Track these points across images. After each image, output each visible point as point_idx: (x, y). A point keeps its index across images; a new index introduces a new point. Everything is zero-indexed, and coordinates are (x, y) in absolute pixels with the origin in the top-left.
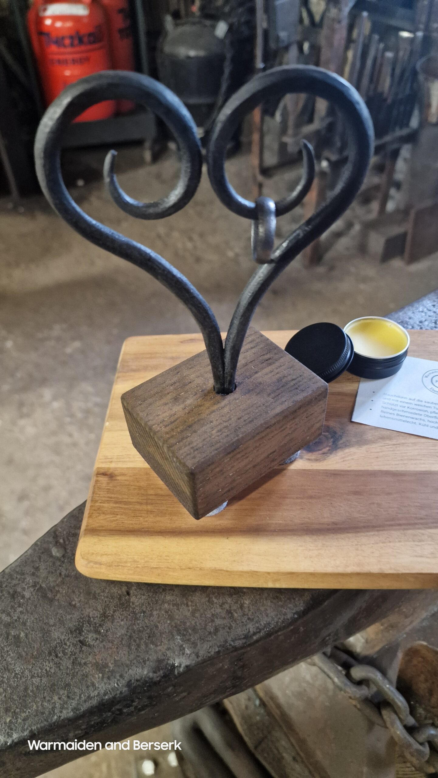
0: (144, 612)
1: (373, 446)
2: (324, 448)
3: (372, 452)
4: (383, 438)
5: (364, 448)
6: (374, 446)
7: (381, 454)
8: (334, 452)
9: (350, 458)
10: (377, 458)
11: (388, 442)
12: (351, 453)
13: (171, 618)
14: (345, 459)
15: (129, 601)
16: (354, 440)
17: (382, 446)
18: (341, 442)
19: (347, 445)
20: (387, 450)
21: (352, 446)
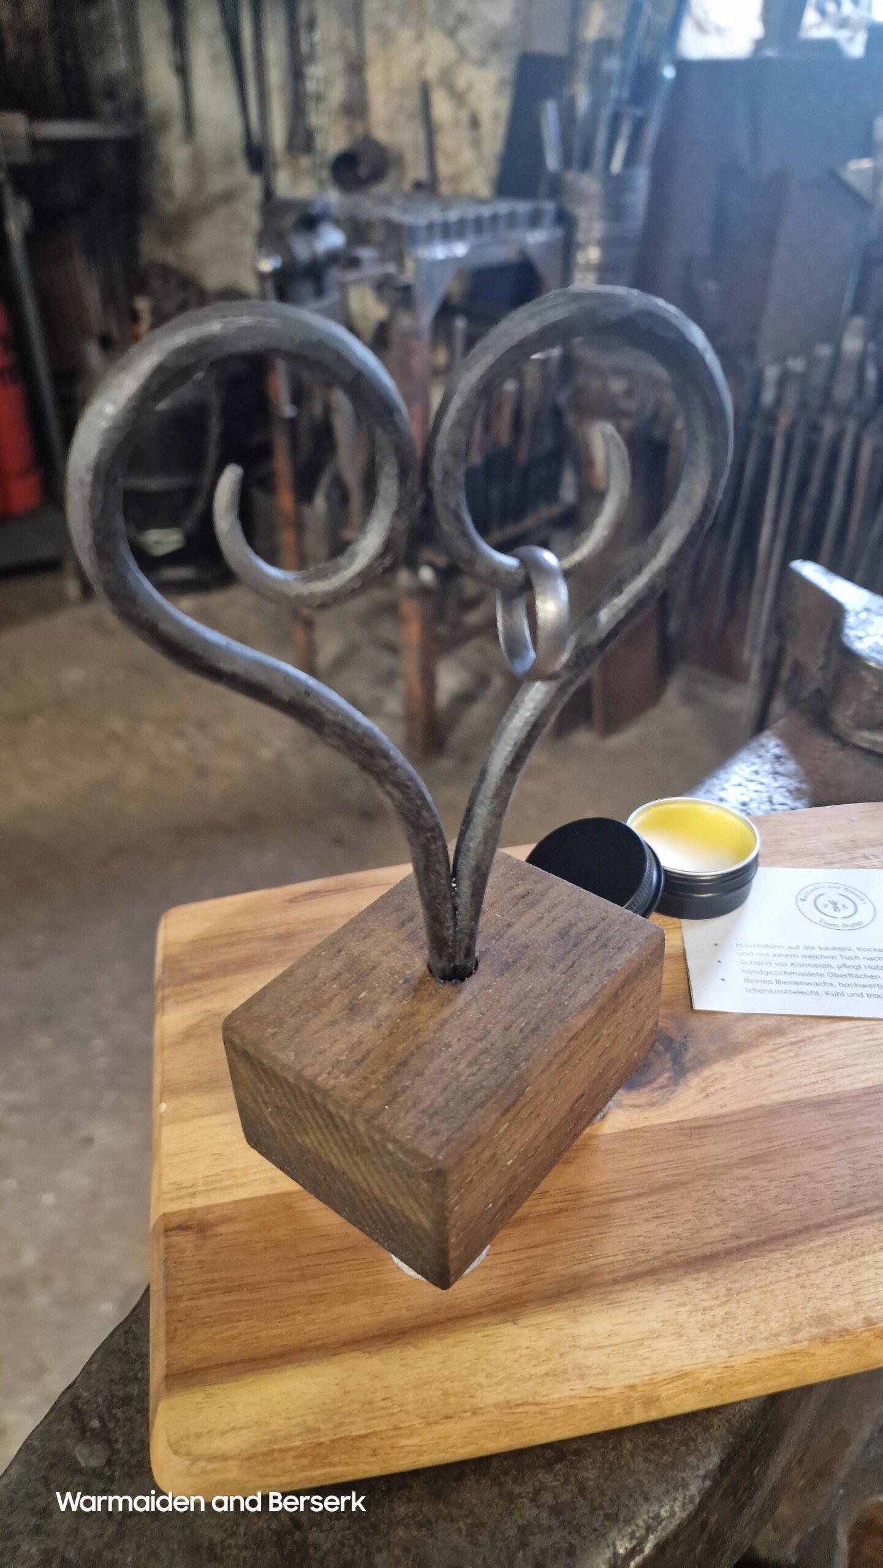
2: (660, 1075)
3: (756, 1067)
4: (768, 1034)
5: (738, 1061)
6: (754, 1053)
7: (775, 1067)
8: (682, 1080)
9: (717, 1087)
10: (771, 1076)
11: (779, 1040)
12: (717, 1076)
14: (708, 1091)
16: (712, 1047)
17: (771, 1051)
18: (688, 1056)
19: (702, 1062)
20: (782, 1056)
21: (715, 1062)
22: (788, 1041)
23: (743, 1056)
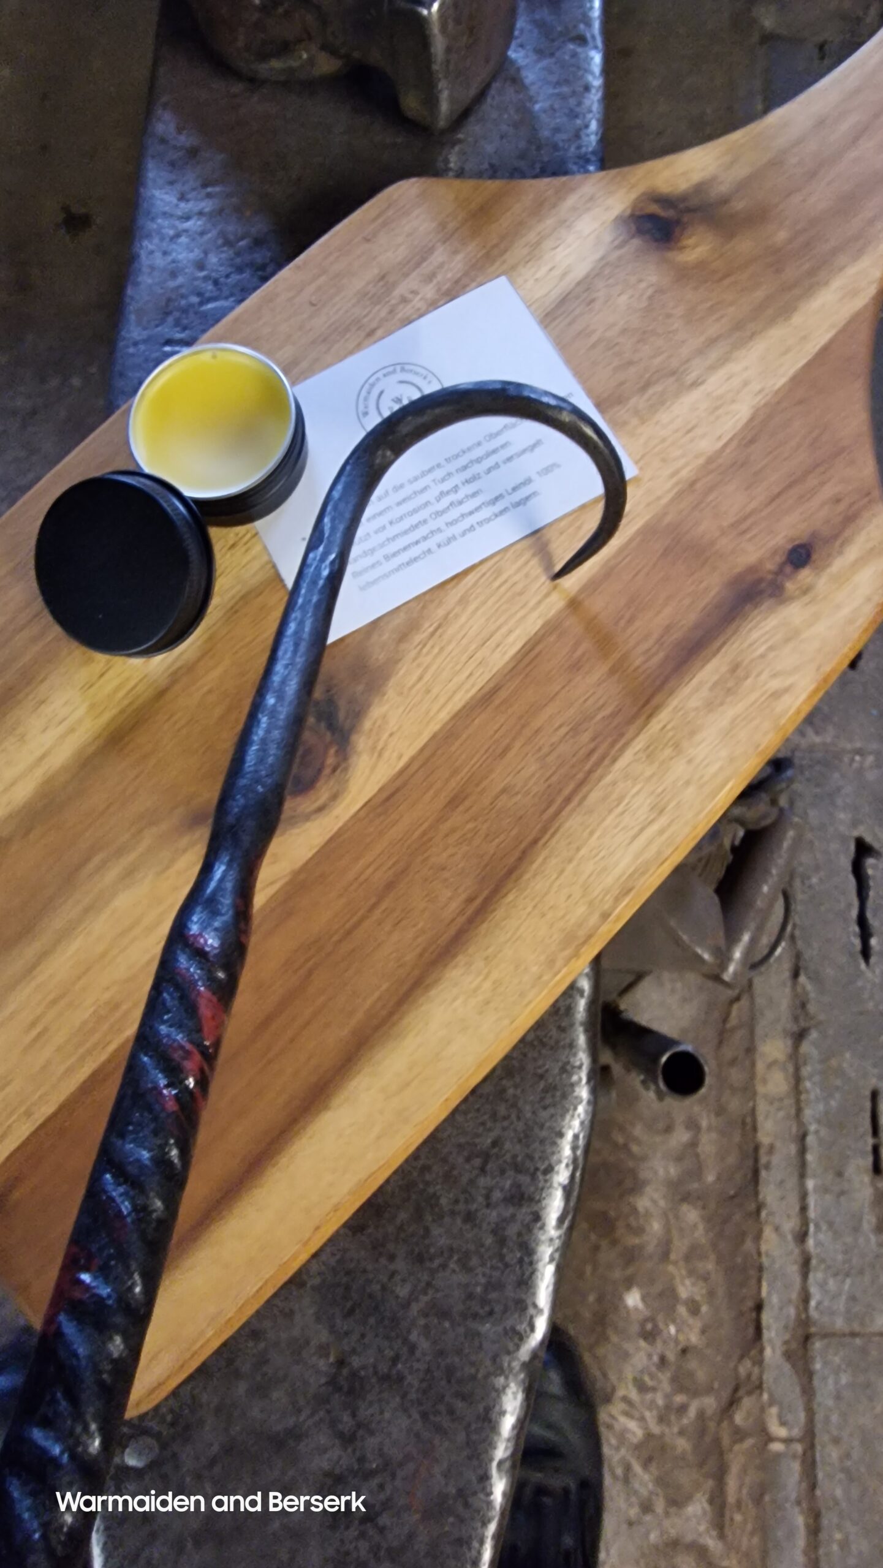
0: (395, 1360)
1: (402, 672)
2: (326, 755)
3: (411, 688)
4: (404, 636)
5: (391, 691)
6: (402, 669)
7: (427, 677)
8: (349, 749)
9: (385, 736)
10: (428, 692)
11: (418, 638)
13: (444, 1314)
15: (354, 1374)
16: (360, 688)
17: (415, 659)
18: (341, 715)
19: (358, 714)
20: (429, 658)
21: (369, 706)
22: (426, 634)
23: (392, 682)
